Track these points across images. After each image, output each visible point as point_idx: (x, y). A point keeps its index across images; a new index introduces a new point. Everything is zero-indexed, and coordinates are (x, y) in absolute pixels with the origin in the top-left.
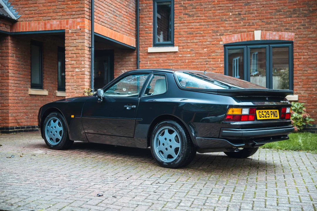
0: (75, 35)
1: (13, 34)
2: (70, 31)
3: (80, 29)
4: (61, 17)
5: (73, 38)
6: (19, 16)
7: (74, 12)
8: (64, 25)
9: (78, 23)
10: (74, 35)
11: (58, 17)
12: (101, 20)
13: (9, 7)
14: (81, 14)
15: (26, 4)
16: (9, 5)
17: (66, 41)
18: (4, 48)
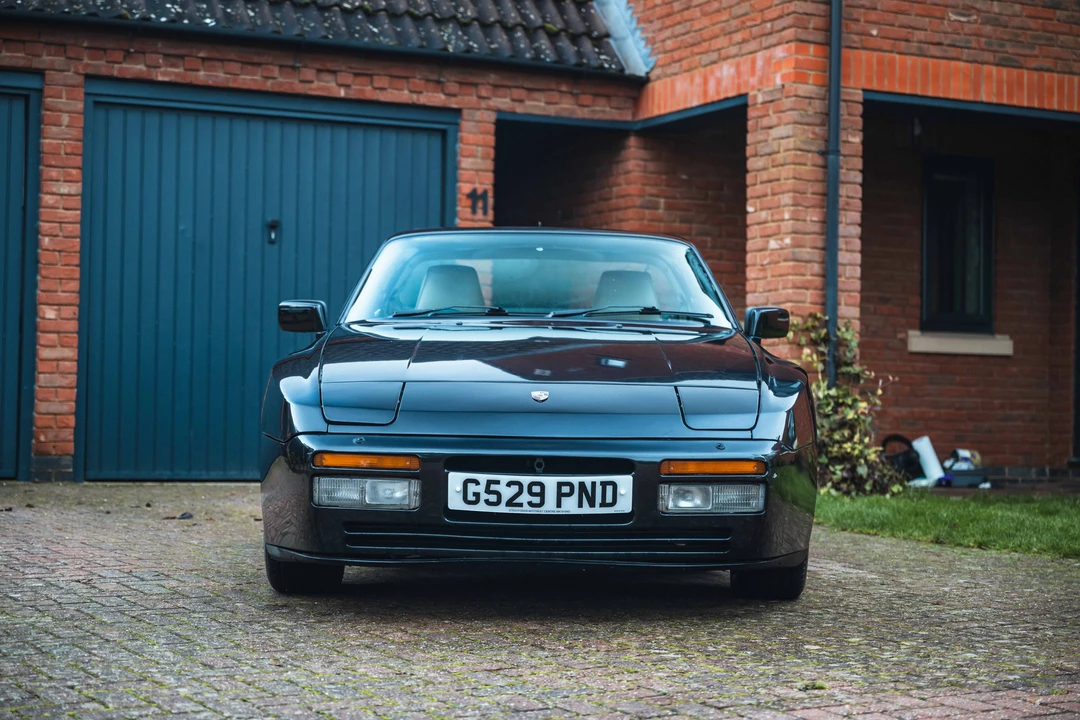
0: (771, 112)
1: (639, 126)
2: (760, 99)
3: (783, 86)
4: (740, 49)
5: (765, 122)
6: (652, 60)
7: (769, 25)
8: (746, 78)
9: (779, 64)
10: (768, 111)
11: (733, 50)
12: (920, 35)
13: (633, 33)
14: (784, 29)
15: (668, 15)
16: (634, 24)
17: (750, 138)
18: (621, 179)
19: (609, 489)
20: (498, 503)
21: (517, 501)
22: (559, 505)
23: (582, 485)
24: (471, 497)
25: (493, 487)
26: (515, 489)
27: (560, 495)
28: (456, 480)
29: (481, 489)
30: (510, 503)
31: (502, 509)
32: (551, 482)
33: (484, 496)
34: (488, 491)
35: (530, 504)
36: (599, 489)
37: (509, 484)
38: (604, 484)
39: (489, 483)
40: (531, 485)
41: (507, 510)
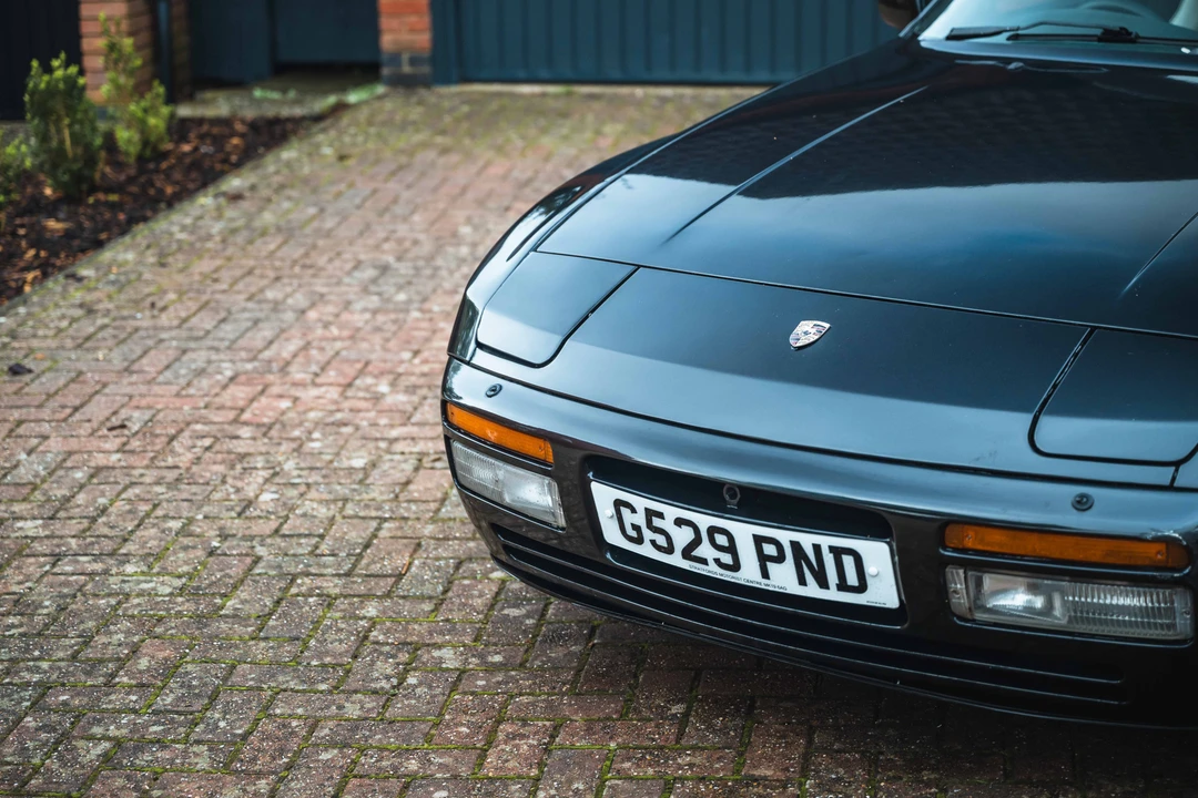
19: (848, 561)
20: (670, 549)
21: (698, 552)
22: (765, 575)
23: (796, 546)
24: (630, 531)
25: (657, 522)
26: (688, 532)
27: (762, 558)
28: (604, 495)
29: (640, 520)
30: (687, 553)
31: (676, 560)
32: (743, 533)
33: (648, 535)
34: (650, 526)
35: (717, 561)
36: (829, 559)
37: (679, 522)
38: (837, 552)
39: (649, 513)
40: (712, 531)
41: (686, 565)
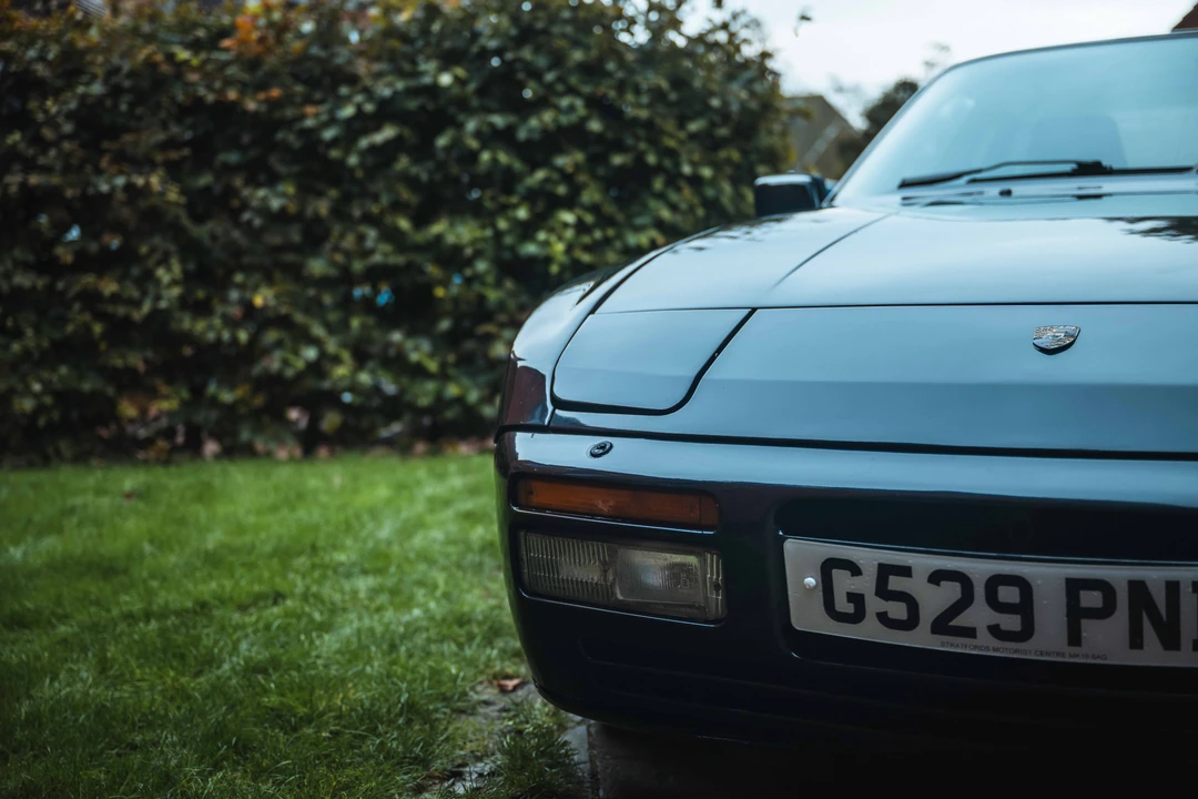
20: (911, 622)
21: (960, 621)
22: (1075, 638)
23: (1137, 588)
24: (842, 605)
25: (895, 583)
26: (951, 591)
27: (1075, 614)
28: (802, 557)
29: (866, 584)
30: (941, 625)
31: (921, 638)
32: (1047, 575)
33: (874, 604)
34: (882, 591)
35: (995, 630)
36: (1190, 602)
37: (937, 578)
39: (885, 571)
40: (995, 582)
41: (937, 643)
